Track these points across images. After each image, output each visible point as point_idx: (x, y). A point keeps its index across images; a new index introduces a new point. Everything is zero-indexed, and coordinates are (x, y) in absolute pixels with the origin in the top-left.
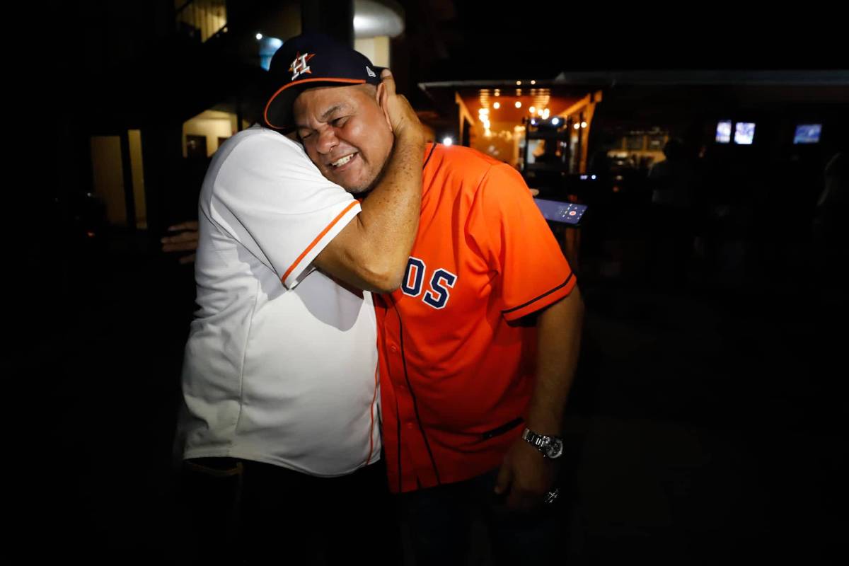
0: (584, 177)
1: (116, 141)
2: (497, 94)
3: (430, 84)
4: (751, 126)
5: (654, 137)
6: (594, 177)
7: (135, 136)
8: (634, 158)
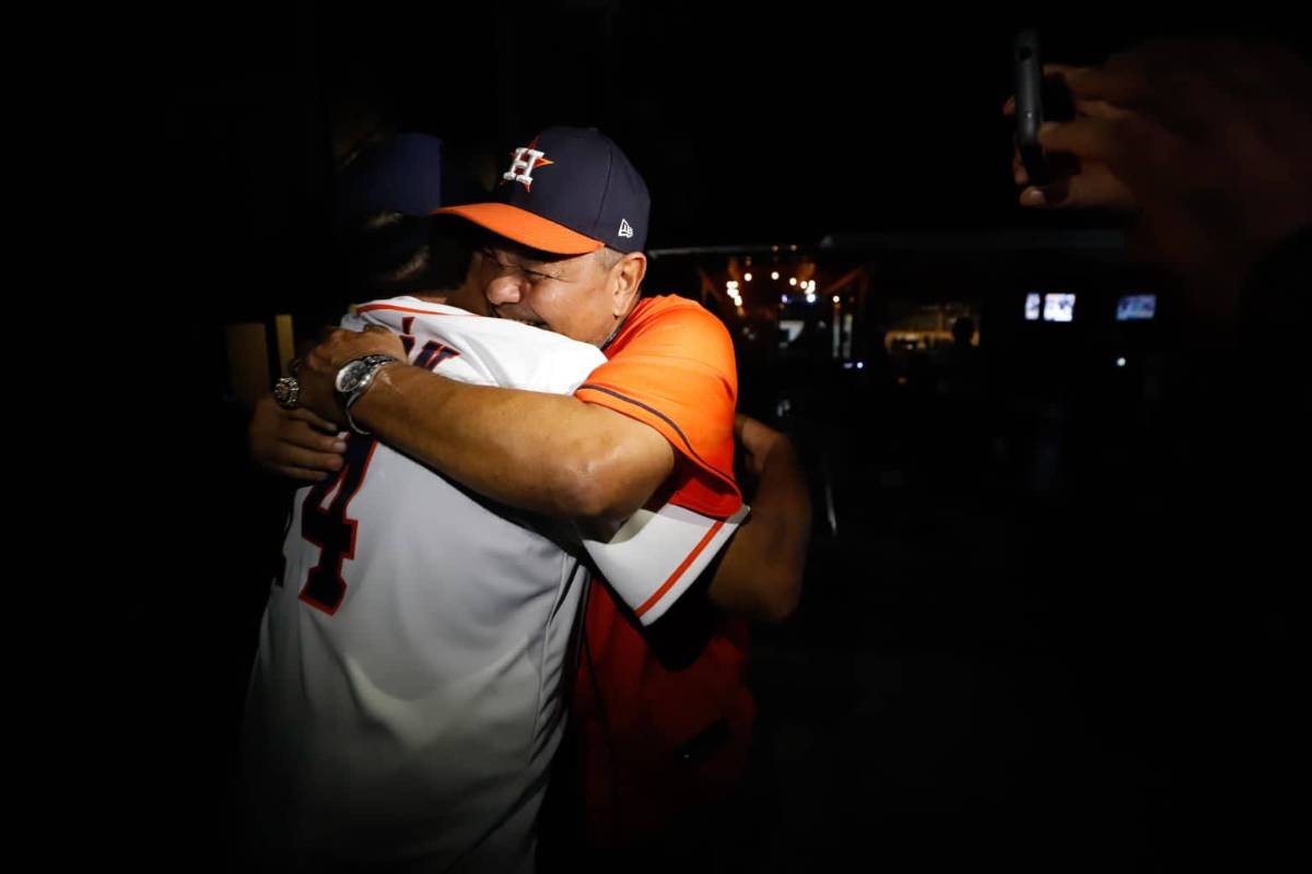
0: (849, 366)
1: (261, 328)
2: (748, 263)
3: (663, 252)
4: (1071, 298)
5: (950, 314)
6: (860, 365)
7: (285, 323)
8: (926, 340)
